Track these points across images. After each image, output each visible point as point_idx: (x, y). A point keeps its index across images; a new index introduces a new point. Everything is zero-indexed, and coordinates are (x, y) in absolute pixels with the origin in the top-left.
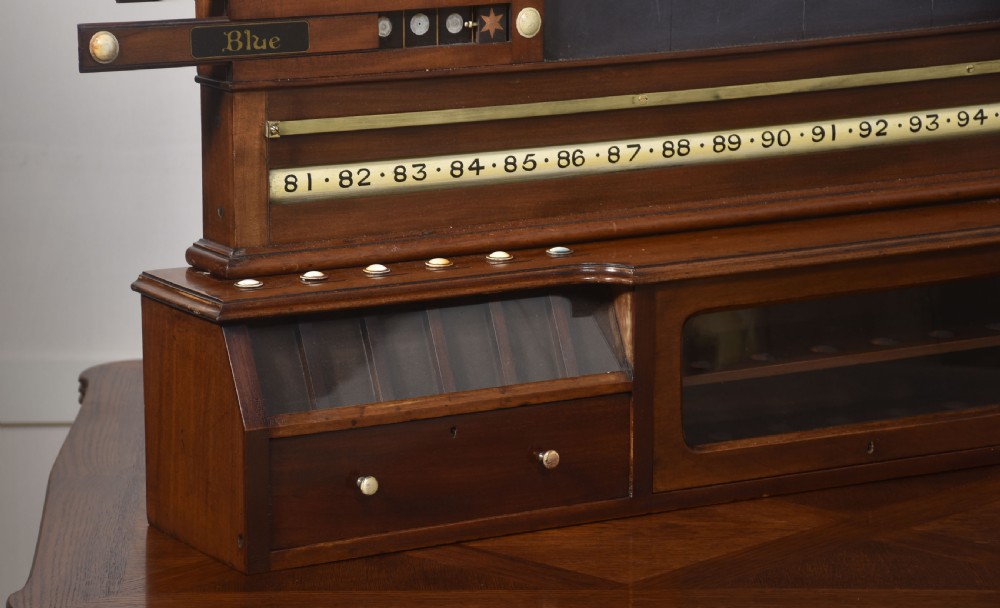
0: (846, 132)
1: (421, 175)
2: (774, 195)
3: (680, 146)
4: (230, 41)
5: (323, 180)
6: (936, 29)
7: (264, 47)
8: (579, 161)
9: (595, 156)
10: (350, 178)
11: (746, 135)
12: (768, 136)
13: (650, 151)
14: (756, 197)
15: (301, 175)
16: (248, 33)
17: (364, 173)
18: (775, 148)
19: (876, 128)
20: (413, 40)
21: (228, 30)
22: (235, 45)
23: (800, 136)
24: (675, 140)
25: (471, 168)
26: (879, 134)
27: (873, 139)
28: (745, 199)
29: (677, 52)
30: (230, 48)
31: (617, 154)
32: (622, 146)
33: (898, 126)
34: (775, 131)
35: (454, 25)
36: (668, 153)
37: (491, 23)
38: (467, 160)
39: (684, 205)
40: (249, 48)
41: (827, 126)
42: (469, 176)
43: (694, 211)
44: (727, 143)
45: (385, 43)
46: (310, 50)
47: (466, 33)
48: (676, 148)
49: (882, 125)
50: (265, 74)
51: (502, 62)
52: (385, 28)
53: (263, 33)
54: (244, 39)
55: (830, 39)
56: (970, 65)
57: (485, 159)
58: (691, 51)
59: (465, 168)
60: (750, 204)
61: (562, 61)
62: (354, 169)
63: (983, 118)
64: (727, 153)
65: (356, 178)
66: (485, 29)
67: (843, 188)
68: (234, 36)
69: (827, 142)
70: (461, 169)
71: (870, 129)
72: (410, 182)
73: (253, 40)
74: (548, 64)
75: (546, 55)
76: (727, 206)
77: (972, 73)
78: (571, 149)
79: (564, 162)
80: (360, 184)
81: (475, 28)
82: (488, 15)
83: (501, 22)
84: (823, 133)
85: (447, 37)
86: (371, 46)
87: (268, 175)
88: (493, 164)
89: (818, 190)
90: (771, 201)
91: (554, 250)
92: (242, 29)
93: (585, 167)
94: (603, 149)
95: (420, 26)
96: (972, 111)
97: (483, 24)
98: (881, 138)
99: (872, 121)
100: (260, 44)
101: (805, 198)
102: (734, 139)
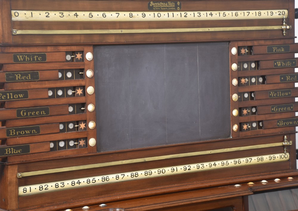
0: (180, 169)
1: (63, 186)
2: (162, 187)
3: (136, 174)
4: (7, 151)
5: (34, 189)
6: (201, 141)
7: (17, 152)
8: (108, 180)
9: (112, 178)
10: (42, 188)
11: (153, 171)
12: (159, 171)
13: (127, 176)
14: (157, 188)
15: (28, 188)
16: (12, 149)
17: (46, 186)
18: (161, 174)
19: (188, 168)
20: (60, 148)
21: (6, 148)
22: (8, 152)
23: (168, 171)
24: (134, 173)
25: (77, 183)
26: (189, 169)
27: (187, 171)
28: (154, 188)
29: (133, 149)
30: (7, 153)
31: (118, 177)
32: (120, 175)
33: (194, 167)
34: (161, 169)
35: (72, 143)
36: (132, 176)
37: (82, 143)
38: (76, 181)
39: (138, 191)
40: (12, 153)
41: (175, 168)
42: (77, 185)
43: (140, 192)
44: (148, 173)
45: (52, 149)
46: (30, 152)
47: (75, 146)
48: (134, 175)
49: (189, 167)
50: (17, 160)
51: (85, 153)
52: (52, 145)
53: (16, 148)
54: (11, 150)
55: (174, 144)
56: (211, 151)
57: (81, 180)
58: (137, 148)
59: (76, 183)
60: (155, 190)
61: (102, 152)
62: (43, 185)
63: (215, 165)
64: (148, 176)
65: (44, 188)
66: (80, 144)
67: (180, 184)
68: (8, 150)
69: (175, 172)
70: (74, 183)
71: (186, 168)
72: (60, 188)
73: (14, 151)
74: (98, 153)
75: (97, 151)
76: (149, 191)
77: (212, 153)
78: (105, 176)
79: (103, 180)
80: (45, 189)
81: (77, 144)
82: (81, 140)
83: (84, 142)
84: (174, 170)
85: (69, 147)
86: (48, 151)
87: (18, 188)
88: (83, 182)
89: (173, 185)
90: (161, 189)
91: (101, 205)
92: (10, 148)
93: (110, 181)
94: (114, 176)
95: (62, 144)
96: (213, 163)
97: (80, 143)
98: (189, 171)
99: (187, 166)
100: (16, 151)
101: (170, 188)
102: (150, 172)
